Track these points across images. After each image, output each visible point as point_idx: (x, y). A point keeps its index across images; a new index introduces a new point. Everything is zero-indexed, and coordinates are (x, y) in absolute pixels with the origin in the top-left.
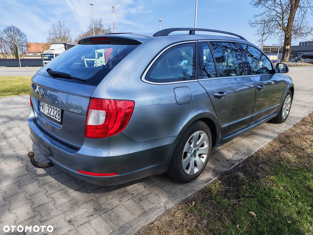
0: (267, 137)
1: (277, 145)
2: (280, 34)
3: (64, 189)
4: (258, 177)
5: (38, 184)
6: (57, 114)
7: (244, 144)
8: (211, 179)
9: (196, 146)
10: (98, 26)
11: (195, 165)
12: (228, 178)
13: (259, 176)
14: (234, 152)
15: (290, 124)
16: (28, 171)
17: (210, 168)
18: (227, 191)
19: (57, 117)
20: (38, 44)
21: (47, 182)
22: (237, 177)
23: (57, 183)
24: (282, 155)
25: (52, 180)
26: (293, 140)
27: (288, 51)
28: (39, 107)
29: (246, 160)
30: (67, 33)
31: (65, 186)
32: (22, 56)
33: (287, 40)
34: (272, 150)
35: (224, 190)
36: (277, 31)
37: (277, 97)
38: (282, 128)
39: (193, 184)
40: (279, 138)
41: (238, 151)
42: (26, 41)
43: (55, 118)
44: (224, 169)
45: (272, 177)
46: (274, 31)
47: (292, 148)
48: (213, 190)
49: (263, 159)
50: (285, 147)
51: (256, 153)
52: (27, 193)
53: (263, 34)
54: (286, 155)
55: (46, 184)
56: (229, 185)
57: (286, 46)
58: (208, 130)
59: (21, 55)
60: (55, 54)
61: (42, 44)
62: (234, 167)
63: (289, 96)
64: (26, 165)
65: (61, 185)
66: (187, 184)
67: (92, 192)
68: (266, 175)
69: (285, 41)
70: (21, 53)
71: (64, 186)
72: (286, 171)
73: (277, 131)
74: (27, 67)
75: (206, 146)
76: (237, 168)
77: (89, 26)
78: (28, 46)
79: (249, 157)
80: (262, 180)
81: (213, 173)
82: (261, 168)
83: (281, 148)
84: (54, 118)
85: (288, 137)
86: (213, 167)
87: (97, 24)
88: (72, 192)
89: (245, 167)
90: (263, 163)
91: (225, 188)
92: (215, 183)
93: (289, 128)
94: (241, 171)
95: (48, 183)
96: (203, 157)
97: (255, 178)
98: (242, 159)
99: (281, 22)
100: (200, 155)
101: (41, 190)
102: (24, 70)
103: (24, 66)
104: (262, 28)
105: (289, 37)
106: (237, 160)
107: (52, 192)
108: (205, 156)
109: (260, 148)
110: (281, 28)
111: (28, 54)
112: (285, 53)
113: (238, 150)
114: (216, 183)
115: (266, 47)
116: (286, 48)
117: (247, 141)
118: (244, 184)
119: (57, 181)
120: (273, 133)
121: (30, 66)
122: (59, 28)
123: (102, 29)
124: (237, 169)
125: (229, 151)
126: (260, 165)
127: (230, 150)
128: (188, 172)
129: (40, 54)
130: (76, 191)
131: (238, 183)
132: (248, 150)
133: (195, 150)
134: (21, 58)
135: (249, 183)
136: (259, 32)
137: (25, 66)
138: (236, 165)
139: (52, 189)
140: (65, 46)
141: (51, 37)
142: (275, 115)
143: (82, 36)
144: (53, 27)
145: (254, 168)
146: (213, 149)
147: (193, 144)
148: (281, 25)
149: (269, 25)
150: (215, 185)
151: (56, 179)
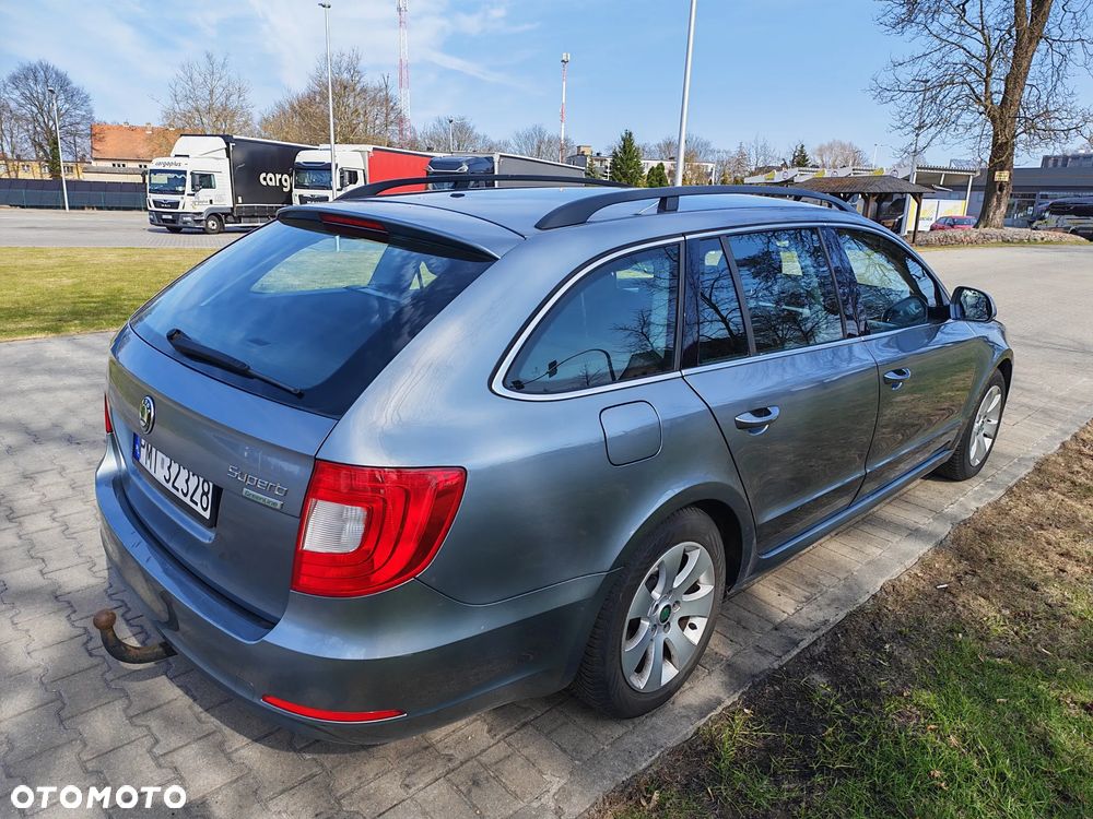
0: (915, 533)
1: (946, 566)
2: (977, 131)
3: (214, 732)
4: (875, 695)
5: (125, 710)
6: (200, 491)
7: (834, 562)
8: (719, 702)
9: (670, 591)
10: (346, 76)
11: (667, 654)
12: (778, 695)
13: (880, 690)
14: (800, 592)
15: (995, 485)
16: (91, 655)
17: (717, 658)
18: (772, 748)
19: (197, 498)
20: (133, 129)
21: (156, 704)
22: (806, 692)
23: (190, 707)
24: (964, 606)
25: (172, 696)
26: (1000, 547)
27: (1001, 189)
28: (134, 447)
29: (839, 625)
30: (234, 97)
31: (217, 722)
32: (75, 171)
33: (1001, 151)
34: (929, 588)
35: (760, 744)
36: (967, 118)
37: (960, 384)
38: (967, 499)
39: (658, 720)
40: (957, 539)
41: (814, 591)
42: (88, 118)
43: (192, 500)
44: (767, 663)
45: (926, 697)
46: (958, 117)
47: (997, 581)
48: (724, 744)
49: (898, 621)
50: (974, 574)
51: (874, 596)
52: (85, 745)
53: (920, 128)
54: (976, 608)
55: (151, 710)
56: (778, 723)
57: (997, 173)
58: (715, 535)
59: (70, 164)
60: (192, 173)
61: (144, 129)
62: (798, 654)
63: (994, 388)
64: (85, 628)
65: (204, 716)
66: (637, 721)
67: (311, 744)
68: (905, 685)
69: (994, 155)
70: (71, 158)
71: (213, 719)
72: (972, 671)
73: (950, 509)
74: (91, 211)
75: (706, 589)
76: (808, 656)
77: (314, 73)
78: (96, 134)
79: (850, 615)
80: (890, 706)
81: (725, 679)
82: (890, 656)
83: (959, 579)
84: (187, 500)
85: (984, 534)
86: (726, 651)
87: (343, 69)
88: (243, 747)
89: (837, 651)
90: (900, 636)
91: (765, 737)
92: (730, 714)
93: (991, 500)
94: (819, 668)
95: (159, 707)
96: (693, 627)
97: (867, 696)
98: (825, 622)
99: (980, 89)
100: (683, 622)
101: (134, 733)
102: (80, 225)
103: (78, 208)
104: (917, 108)
105: (1006, 143)
106: (808, 624)
107: (173, 746)
108: (701, 623)
109: (888, 578)
110: (982, 109)
111: (94, 164)
112: (992, 197)
113: (812, 585)
114: (733, 719)
115: (927, 169)
116: (997, 179)
117: (845, 550)
118: (831, 722)
119: (191, 701)
120: (937, 519)
121: (100, 208)
122: (208, 76)
123: (358, 88)
124: (809, 660)
125: (783, 588)
126: (887, 646)
127: (788, 586)
128: (640, 683)
129: (136, 165)
130: (256, 741)
131: (810, 714)
132: (850, 588)
133: (668, 606)
134: (70, 177)
135: (845, 718)
136: (906, 121)
137: (83, 208)
138: (803, 645)
139: (173, 732)
140: (228, 144)
141: (177, 110)
142: (946, 456)
143: (287, 107)
144: (185, 73)
145: (866, 657)
146: (729, 594)
147: (659, 588)
148: (983, 99)
149: (941, 97)
150: (731, 727)
151: (187, 692)
